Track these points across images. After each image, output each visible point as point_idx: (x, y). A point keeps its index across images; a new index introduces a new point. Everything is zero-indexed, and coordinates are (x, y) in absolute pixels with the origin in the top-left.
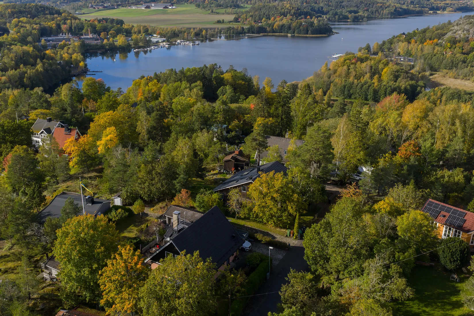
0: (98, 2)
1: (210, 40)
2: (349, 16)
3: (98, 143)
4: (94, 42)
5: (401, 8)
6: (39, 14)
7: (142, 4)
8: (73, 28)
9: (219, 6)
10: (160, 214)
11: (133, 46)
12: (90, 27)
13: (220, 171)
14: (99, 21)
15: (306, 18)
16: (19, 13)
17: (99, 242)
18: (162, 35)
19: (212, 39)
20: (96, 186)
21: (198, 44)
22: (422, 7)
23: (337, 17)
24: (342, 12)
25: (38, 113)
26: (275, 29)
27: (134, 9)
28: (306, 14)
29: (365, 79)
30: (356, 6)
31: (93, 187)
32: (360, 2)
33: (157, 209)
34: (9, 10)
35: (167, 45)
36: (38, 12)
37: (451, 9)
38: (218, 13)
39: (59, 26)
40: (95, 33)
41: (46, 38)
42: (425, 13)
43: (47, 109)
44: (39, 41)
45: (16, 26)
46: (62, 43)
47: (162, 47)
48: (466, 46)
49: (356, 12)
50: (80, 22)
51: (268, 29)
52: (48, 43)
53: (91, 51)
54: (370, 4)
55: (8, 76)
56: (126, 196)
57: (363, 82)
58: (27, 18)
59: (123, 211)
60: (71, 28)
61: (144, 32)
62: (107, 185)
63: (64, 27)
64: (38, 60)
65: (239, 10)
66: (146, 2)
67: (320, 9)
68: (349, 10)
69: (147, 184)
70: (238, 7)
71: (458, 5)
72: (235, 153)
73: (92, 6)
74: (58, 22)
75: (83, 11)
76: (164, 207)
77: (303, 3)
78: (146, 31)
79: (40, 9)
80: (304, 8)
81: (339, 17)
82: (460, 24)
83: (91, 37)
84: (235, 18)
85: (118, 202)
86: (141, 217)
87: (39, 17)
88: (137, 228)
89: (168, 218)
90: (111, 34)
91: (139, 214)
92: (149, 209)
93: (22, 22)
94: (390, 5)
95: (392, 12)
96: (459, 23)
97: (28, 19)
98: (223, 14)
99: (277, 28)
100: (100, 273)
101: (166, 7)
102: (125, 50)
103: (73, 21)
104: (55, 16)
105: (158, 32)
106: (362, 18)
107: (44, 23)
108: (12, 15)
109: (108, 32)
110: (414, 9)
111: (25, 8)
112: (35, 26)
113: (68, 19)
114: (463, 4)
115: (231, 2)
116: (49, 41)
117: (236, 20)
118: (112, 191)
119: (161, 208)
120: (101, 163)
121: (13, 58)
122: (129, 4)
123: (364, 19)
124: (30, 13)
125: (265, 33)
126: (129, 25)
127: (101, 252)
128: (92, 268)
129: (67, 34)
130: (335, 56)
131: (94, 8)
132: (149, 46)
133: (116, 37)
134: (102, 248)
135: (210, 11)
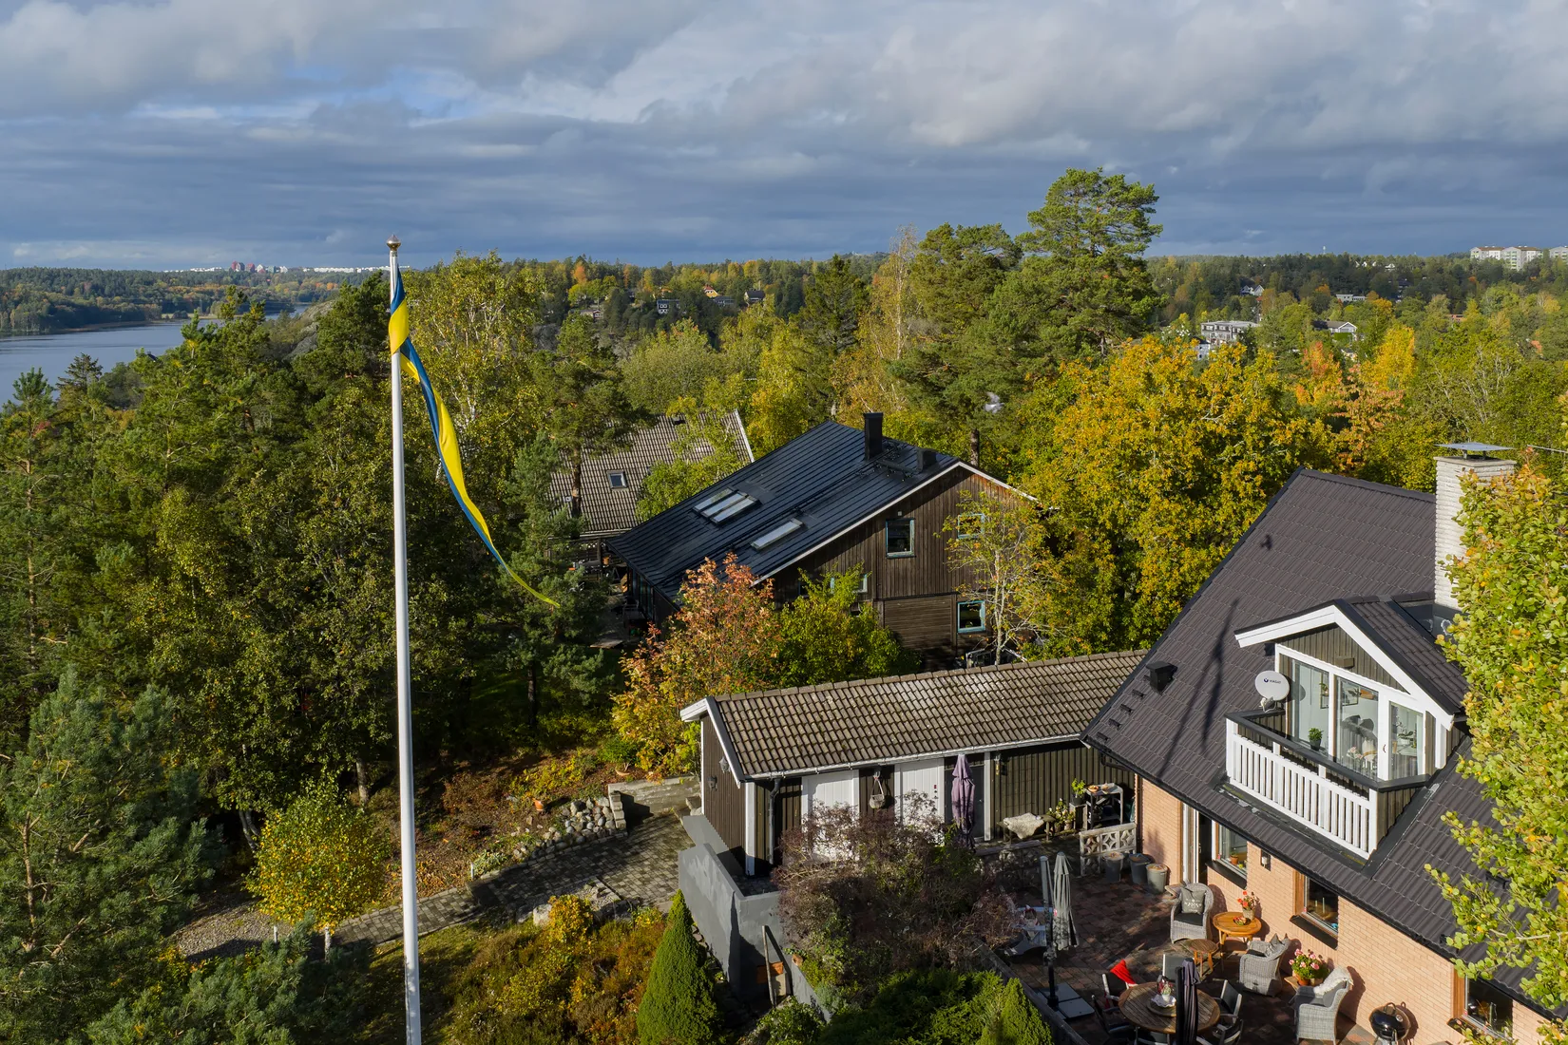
5: (69, 304)
22: (136, 302)
42: (151, 317)
94: (28, 294)
95: (40, 317)
110: (111, 307)
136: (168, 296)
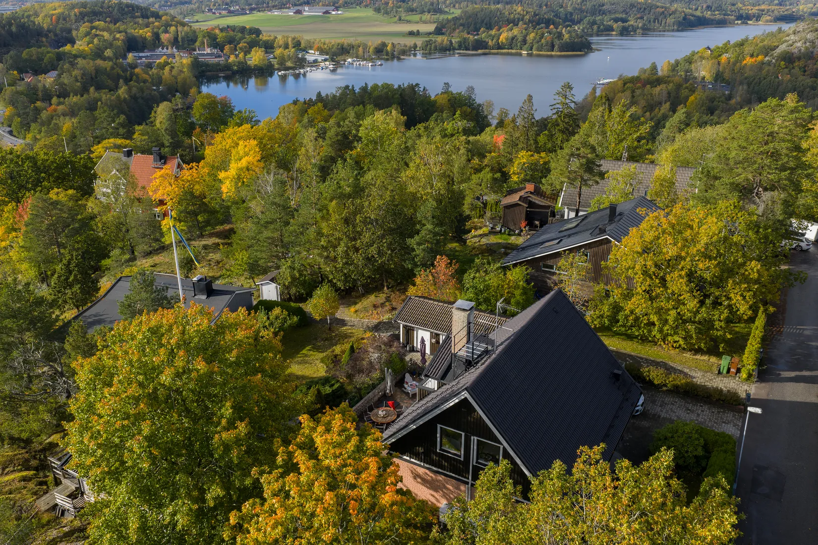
0: (219, 5)
1: (399, 59)
2: (615, 26)
3: (222, 175)
4: (215, 60)
5: (693, 16)
6: (125, 16)
7: (289, 8)
8: (180, 39)
9: (411, 10)
10: (376, 321)
11: (276, 66)
12: (207, 38)
13: (492, 228)
14: (222, 30)
15: (547, 27)
16: (91, 14)
17: (228, 404)
18: (322, 52)
19: (402, 57)
20: (218, 262)
21: (381, 65)
22: (725, 15)
23: (595, 27)
24: (603, 19)
25: (108, 145)
26: (502, 42)
27: (276, 15)
28: (548, 23)
29: (662, 111)
30: (624, 11)
31: (210, 265)
32: (631, 5)
33: (366, 309)
34: (76, 10)
35: (332, 66)
36: (123, 15)
37: (769, 18)
38: (409, 22)
39: (157, 36)
40: (215, 47)
41: (136, 54)
42: (730, 23)
43: (126, 138)
44: (125, 57)
45: (87, 34)
46: (162, 60)
47: (322, 69)
48: (811, 66)
49: (624, 21)
50: (191, 30)
51: (490, 43)
52: (139, 61)
53: (209, 73)
54: (645, 9)
55: (70, 105)
56: (290, 280)
57: (660, 115)
58: (105, 22)
59: (285, 312)
60: (176, 39)
61: (294, 47)
62: (242, 256)
63: (164, 37)
64: (121, 81)
65: (442, 17)
66: (296, 5)
67: (568, 16)
68: (613, 16)
69: (341, 249)
70: (439, 11)
71: (779, 12)
72: (526, 190)
73: (210, 10)
74: (155, 30)
75: (196, 18)
76: (383, 305)
77: (541, 7)
78: (297, 44)
79: (126, 9)
80: (545, 13)
81: (599, 28)
82: (799, 32)
83: (209, 52)
84: (436, 28)
85: (270, 292)
86: (330, 329)
87: (125, 21)
88: (321, 355)
89: (405, 327)
90: (241, 49)
91: (323, 320)
92: (346, 310)
93: (96, 28)
94: (676, 10)
95: (679, 22)
96: (798, 30)
97: (107, 24)
98: (417, 23)
99: (504, 41)
100: (233, 521)
101: (327, 12)
102: (264, 72)
103: (180, 28)
104: (151, 20)
105: (316, 46)
106: (635, 29)
107: (133, 31)
108: (82, 17)
109: (236, 46)
110: (712, 17)
111: (102, 7)
112: (118, 36)
113: (171, 26)
114: (787, 10)
115: (428, 4)
116: (140, 58)
117: (439, 31)
118: (255, 270)
119: (375, 306)
120: (227, 219)
121: (79, 78)
122: (268, 7)
123: (638, 31)
124: (109, 14)
125: (486, 49)
126: (270, 36)
127: (238, 441)
128: (204, 500)
129: (170, 48)
130: (601, 82)
131: (214, 13)
132: (303, 67)
133: (250, 53)
134: (242, 428)
135: (397, 17)
136: (741, 12)
